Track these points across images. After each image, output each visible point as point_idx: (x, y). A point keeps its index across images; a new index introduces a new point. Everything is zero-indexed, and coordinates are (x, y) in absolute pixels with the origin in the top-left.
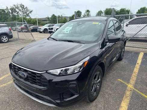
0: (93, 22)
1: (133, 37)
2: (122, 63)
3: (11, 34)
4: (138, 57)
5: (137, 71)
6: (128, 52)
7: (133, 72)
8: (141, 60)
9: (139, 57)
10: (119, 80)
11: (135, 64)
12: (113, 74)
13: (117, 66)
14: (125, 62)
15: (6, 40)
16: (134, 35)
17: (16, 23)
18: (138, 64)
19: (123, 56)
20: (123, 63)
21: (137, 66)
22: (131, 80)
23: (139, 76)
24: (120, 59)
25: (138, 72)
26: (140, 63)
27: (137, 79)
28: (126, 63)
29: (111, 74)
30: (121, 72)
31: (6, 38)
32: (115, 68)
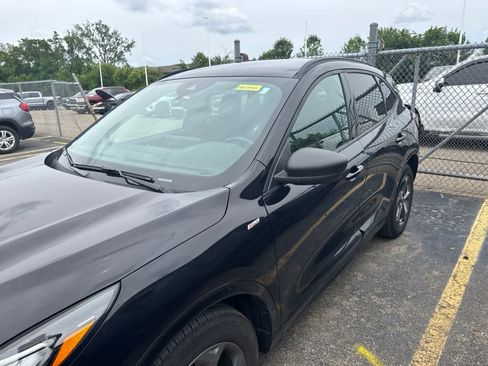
0: (243, 82)
2: (397, 249)
3: (29, 123)
4: (472, 224)
5: (456, 301)
6: (433, 196)
7: (434, 303)
8: (483, 239)
9: (476, 223)
10: (362, 350)
11: (454, 261)
12: (344, 311)
13: (372, 266)
14: (410, 249)
15: (11, 142)
18: (466, 258)
19: (406, 222)
20: (403, 249)
21: (462, 267)
22: (417, 356)
23: (463, 331)
24: (388, 232)
25: (463, 303)
26: (476, 254)
27: (450, 351)
28: (417, 252)
29: (334, 312)
30: (383, 301)
31: (8, 135)
32: (360, 276)
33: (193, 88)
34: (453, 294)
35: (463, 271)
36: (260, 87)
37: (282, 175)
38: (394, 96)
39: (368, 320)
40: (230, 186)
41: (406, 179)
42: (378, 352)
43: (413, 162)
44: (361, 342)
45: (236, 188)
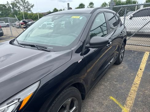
1: (138, 32)
2: (120, 67)
3: (1, 31)
5: (138, 82)
6: (130, 51)
7: (132, 83)
8: (145, 64)
9: (143, 59)
10: (111, 98)
11: (137, 70)
12: (105, 86)
13: (113, 73)
14: (124, 67)
16: (139, 30)
17: (8, 19)
18: (141, 69)
19: (122, 59)
20: (122, 68)
21: (140, 72)
22: (128, 99)
23: (141, 91)
24: (118, 62)
25: (140, 83)
26: (144, 68)
27: (137, 97)
28: (126, 69)
29: (102, 87)
30: (117, 83)
32: (109, 76)
33: (57, 18)
34: (137, 80)
35: (140, 73)
36: (79, 17)
37: (88, 45)
38: (119, 20)
39: (113, 89)
40: (72, 49)
41: (123, 46)
42: (116, 98)
43: (125, 41)
44: (111, 95)
45: (74, 50)
